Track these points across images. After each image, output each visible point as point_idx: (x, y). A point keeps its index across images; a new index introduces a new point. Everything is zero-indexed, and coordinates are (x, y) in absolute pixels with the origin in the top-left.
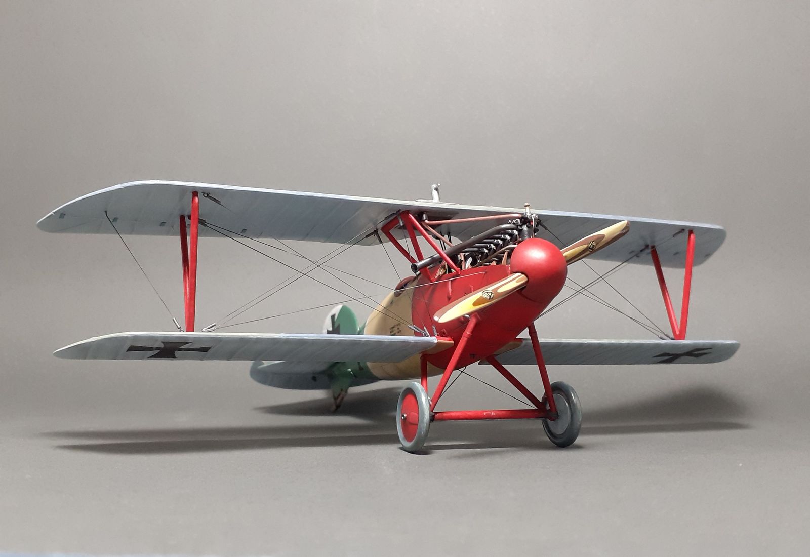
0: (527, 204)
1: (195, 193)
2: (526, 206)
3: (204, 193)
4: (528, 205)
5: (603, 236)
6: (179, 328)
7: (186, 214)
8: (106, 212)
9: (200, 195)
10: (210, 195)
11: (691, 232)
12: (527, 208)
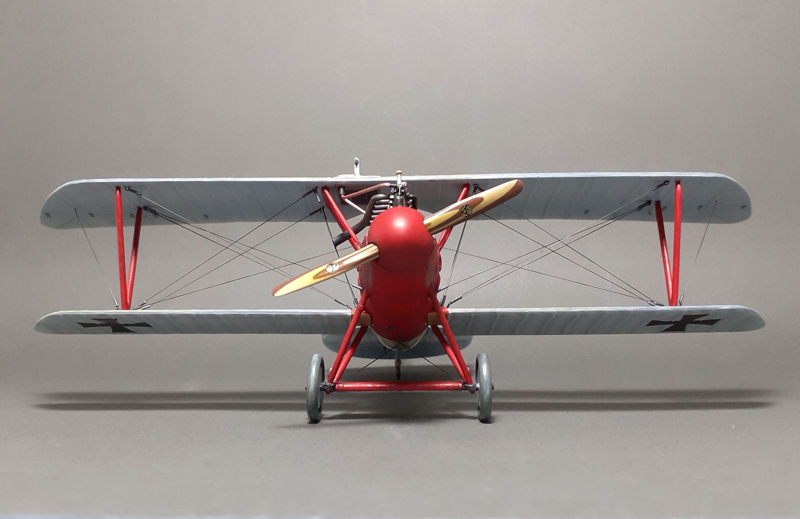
0: (399, 171)
1: (118, 188)
2: (397, 174)
3: (126, 187)
4: (400, 174)
5: (481, 199)
6: (117, 307)
7: (142, 206)
8: (76, 209)
9: (123, 190)
10: (131, 188)
11: (678, 182)
12: (399, 175)
